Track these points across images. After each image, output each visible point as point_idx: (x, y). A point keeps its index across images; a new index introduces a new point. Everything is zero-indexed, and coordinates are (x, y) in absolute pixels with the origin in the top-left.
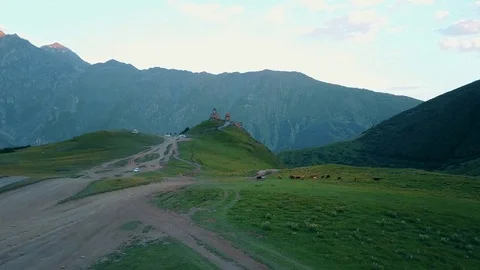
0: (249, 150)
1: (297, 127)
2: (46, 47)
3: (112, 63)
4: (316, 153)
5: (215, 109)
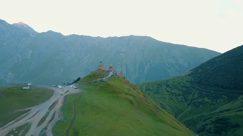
1: (148, 65)
2: (15, 24)
3: (50, 32)
4: (164, 84)
5: (101, 62)
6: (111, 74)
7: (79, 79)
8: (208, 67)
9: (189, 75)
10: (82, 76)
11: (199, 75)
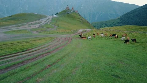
0: (80, 21)
1: (98, 15)
4: (104, 23)
5: (68, 6)
6: (72, 11)
7: (57, 13)
8: (131, 14)
9: (119, 19)
10: (59, 12)
11: (125, 19)
